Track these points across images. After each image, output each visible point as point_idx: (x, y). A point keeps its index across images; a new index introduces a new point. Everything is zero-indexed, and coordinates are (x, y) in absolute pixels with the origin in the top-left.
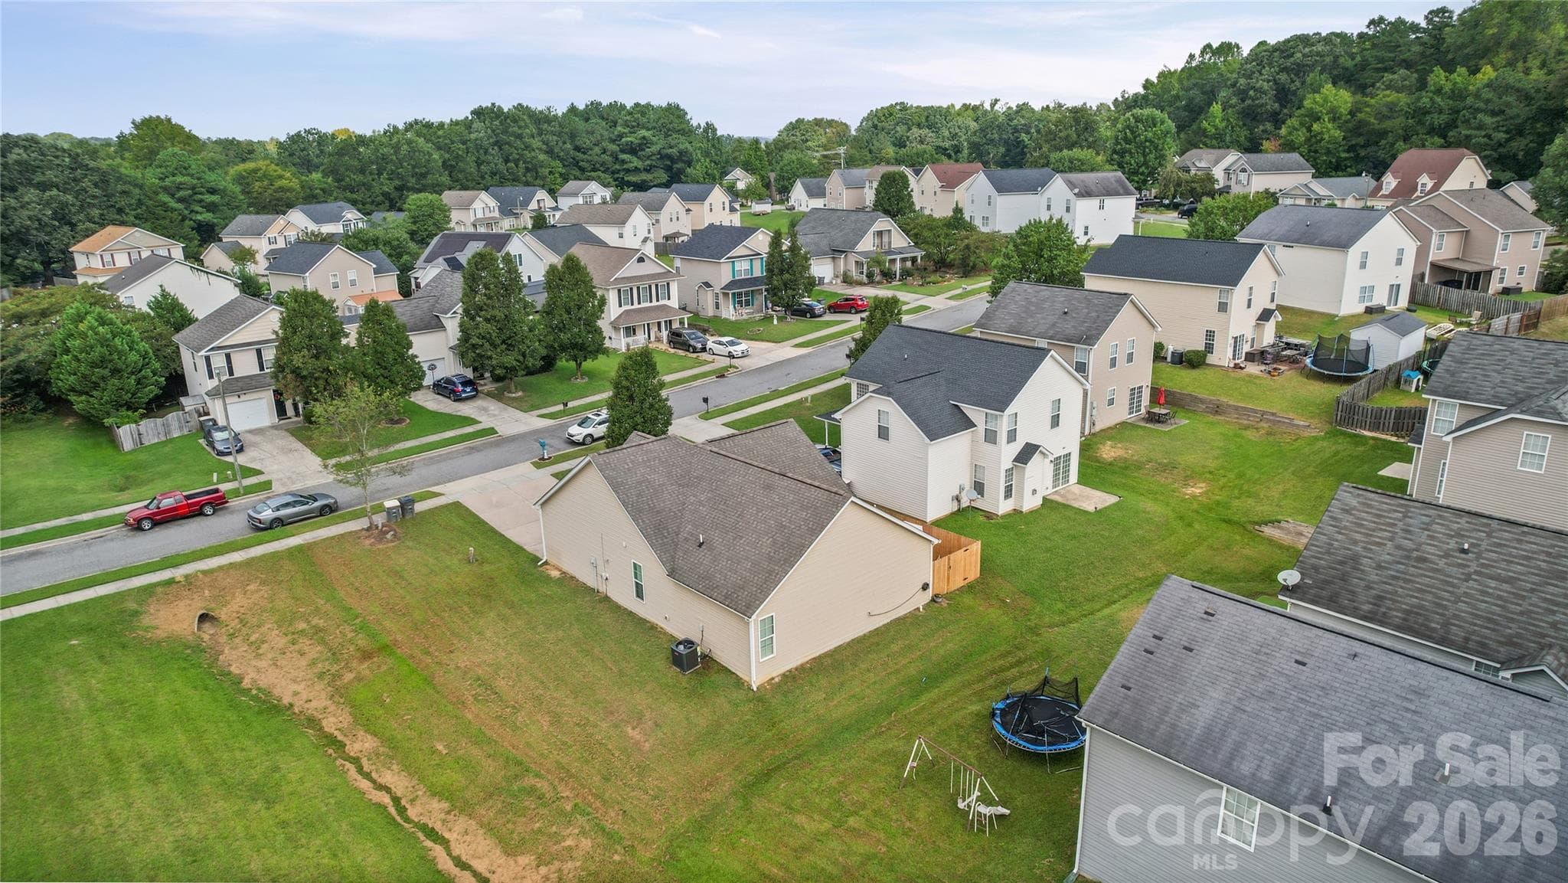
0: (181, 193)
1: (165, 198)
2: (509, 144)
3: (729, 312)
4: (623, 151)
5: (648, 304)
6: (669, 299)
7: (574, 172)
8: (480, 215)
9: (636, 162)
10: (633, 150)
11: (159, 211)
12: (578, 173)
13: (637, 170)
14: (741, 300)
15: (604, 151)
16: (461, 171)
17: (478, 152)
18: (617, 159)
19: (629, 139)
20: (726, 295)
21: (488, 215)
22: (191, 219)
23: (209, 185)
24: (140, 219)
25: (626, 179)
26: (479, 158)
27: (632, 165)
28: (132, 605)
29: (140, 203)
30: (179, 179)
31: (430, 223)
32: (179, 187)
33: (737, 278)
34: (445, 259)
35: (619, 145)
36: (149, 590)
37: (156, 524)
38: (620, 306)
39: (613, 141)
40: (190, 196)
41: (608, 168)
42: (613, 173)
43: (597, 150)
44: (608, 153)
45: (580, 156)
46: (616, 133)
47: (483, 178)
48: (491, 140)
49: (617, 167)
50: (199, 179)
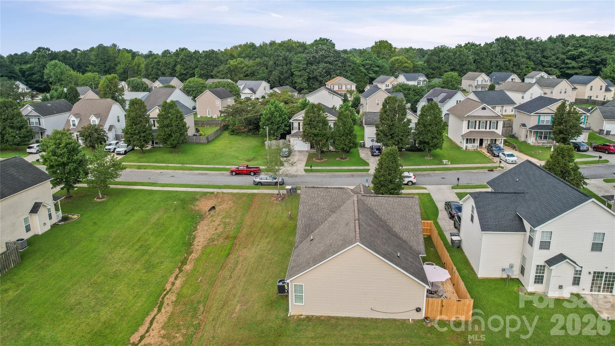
0: (367, 67)
1: (362, 68)
2: (507, 53)
3: (532, 140)
4: (568, 58)
5: (484, 130)
6: (497, 129)
7: (539, 67)
8: (480, 83)
9: (574, 64)
10: (573, 58)
11: (358, 72)
12: (541, 68)
13: (573, 68)
14: (539, 135)
15: (557, 58)
16: (482, 64)
17: (492, 56)
18: (564, 62)
19: (572, 53)
20: (531, 132)
21: (484, 83)
22: (368, 76)
23: (377, 64)
24: (352, 75)
25: (566, 72)
26: (492, 59)
27: (571, 65)
28: (198, 197)
29: (353, 69)
30: (367, 62)
31: (450, 84)
32: (367, 64)
33: (540, 124)
34: (427, 99)
35: (566, 56)
36: (205, 194)
37: (236, 174)
38: (468, 128)
39: (564, 53)
40: (370, 68)
41: (558, 66)
42: (561, 68)
43: (554, 57)
44: (559, 59)
45: (545, 60)
46: (566, 50)
47: (492, 67)
48: (500, 51)
49: (563, 66)
50: (374, 62)
